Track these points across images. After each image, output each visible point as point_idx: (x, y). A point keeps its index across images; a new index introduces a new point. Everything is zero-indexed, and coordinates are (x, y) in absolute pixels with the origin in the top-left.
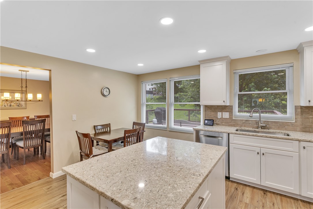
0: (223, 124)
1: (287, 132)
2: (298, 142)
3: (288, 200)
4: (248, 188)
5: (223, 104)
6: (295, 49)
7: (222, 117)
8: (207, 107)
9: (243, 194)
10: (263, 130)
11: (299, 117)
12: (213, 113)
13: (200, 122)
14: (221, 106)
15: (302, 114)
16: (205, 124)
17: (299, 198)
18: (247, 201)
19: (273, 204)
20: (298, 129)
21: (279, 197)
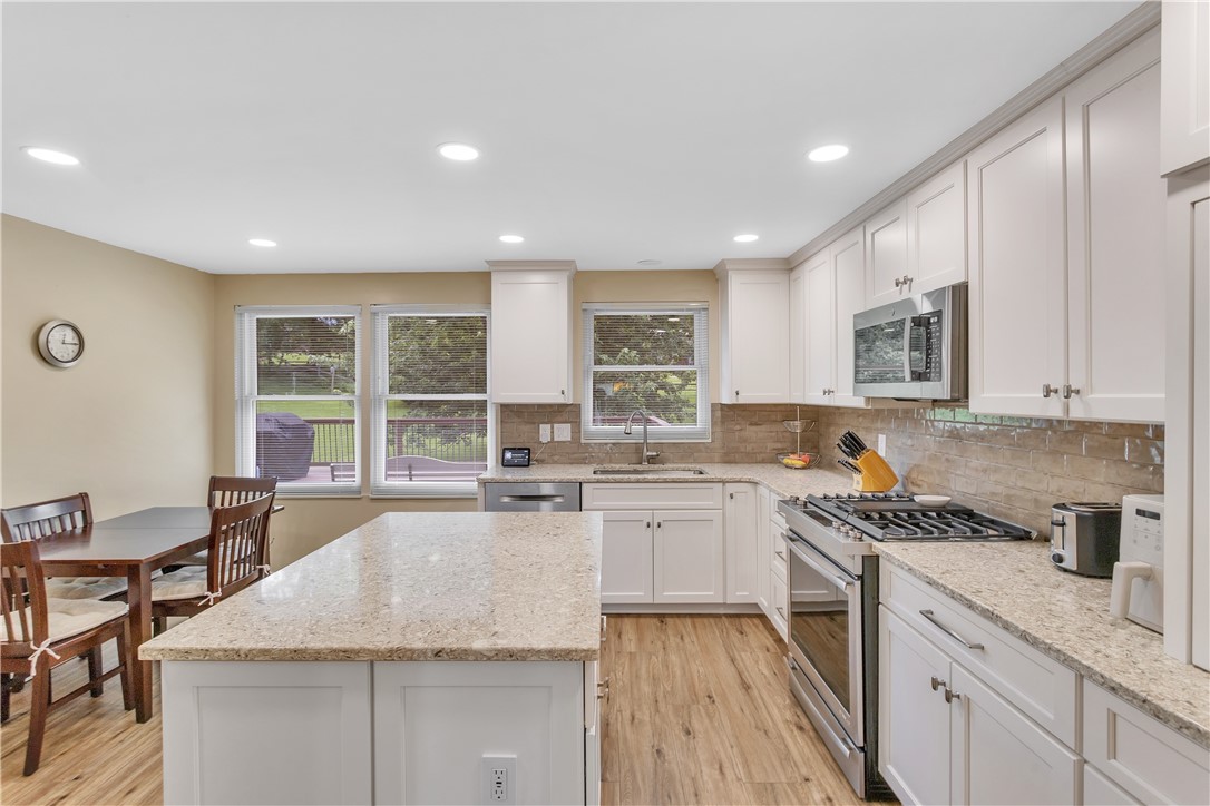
0: (556, 458)
1: (698, 467)
2: (721, 484)
3: (705, 620)
4: (626, 620)
5: (561, 400)
6: (711, 268)
7: (552, 438)
8: (507, 411)
9: (619, 636)
10: (652, 467)
11: (718, 429)
12: (526, 428)
13: (486, 460)
14: (551, 406)
15: (723, 423)
16: (506, 464)
17: (722, 611)
18: (632, 647)
19: (682, 638)
20: (717, 457)
21: (688, 621)
